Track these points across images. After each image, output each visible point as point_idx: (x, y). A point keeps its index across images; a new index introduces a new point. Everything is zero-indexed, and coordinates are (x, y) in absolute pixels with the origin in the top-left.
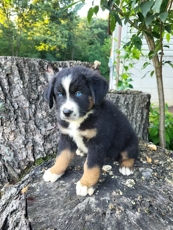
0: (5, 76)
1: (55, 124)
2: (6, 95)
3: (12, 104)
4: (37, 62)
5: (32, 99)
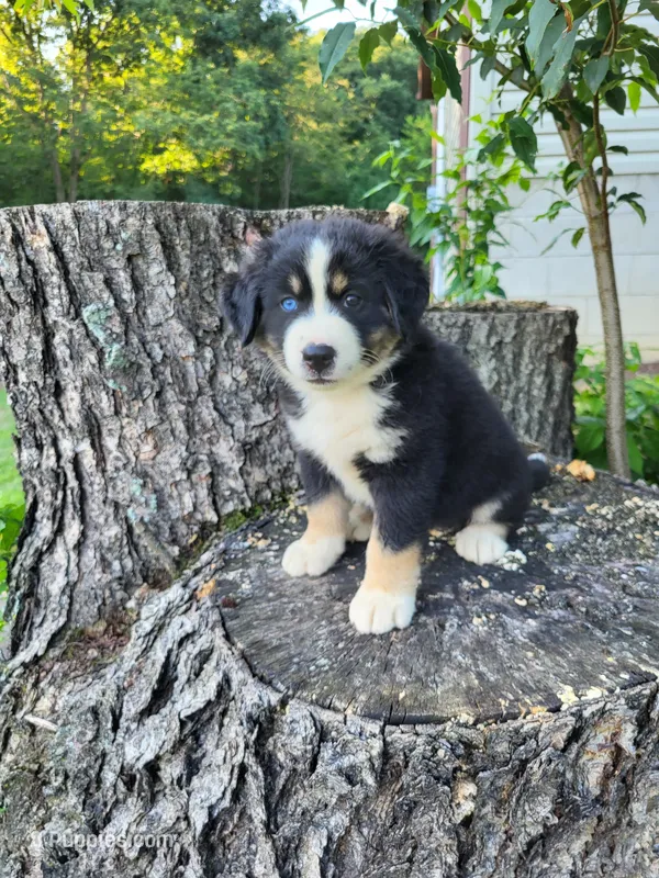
0: (123, 262)
1: (275, 407)
3: (145, 348)
4: (214, 214)
5: (204, 331)
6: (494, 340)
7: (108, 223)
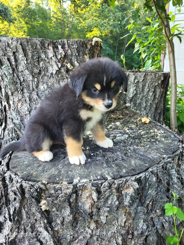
0: (12, 54)
2: (13, 70)
4: (39, 41)
5: (35, 73)
6: (136, 81)
7: (8, 43)
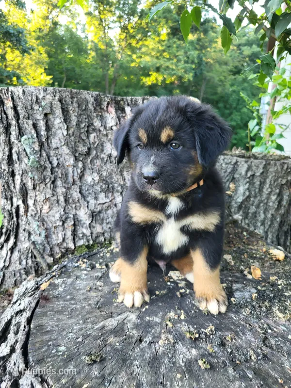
0: (42, 116)
1: (112, 195)
2: (41, 145)
3: (49, 159)
4: (92, 96)
5: (79, 153)
6: (249, 174)
